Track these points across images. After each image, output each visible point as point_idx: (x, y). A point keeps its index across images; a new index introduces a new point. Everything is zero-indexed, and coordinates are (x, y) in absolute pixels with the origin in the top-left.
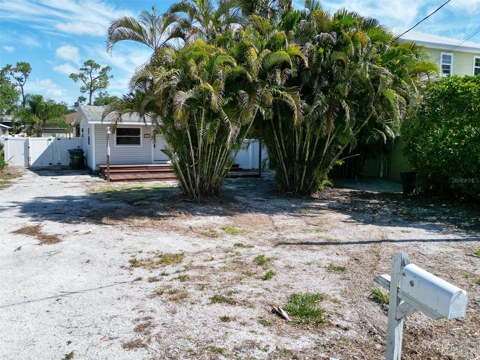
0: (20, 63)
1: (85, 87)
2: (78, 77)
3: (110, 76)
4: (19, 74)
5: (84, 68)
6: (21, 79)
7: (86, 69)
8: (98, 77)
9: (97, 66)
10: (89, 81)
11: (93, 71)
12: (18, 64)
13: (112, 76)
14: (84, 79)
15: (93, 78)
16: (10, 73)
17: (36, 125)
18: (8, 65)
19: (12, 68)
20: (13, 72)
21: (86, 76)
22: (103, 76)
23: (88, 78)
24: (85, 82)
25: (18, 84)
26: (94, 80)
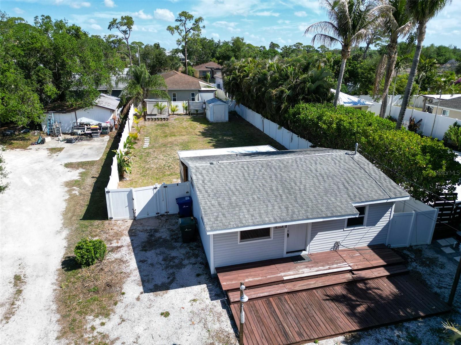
0: (124, 17)
1: (181, 40)
2: (174, 30)
3: (202, 26)
4: (124, 28)
5: (179, 19)
6: (126, 32)
7: (181, 20)
8: (191, 28)
9: (190, 17)
10: (184, 33)
11: (188, 22)
12: (122, 18)
13: (204, 27)
14: (179, 31)
15: (187, 29)
16: (116, 26)
17: (141, 96)
18: (114, 19)
19: (117, 22)
20: (119, 26)
21: (181, 28)
22: (196, 27)
23: (183, 30)
24: (180, 34)
25: (123, 39)
26: (188, 31)
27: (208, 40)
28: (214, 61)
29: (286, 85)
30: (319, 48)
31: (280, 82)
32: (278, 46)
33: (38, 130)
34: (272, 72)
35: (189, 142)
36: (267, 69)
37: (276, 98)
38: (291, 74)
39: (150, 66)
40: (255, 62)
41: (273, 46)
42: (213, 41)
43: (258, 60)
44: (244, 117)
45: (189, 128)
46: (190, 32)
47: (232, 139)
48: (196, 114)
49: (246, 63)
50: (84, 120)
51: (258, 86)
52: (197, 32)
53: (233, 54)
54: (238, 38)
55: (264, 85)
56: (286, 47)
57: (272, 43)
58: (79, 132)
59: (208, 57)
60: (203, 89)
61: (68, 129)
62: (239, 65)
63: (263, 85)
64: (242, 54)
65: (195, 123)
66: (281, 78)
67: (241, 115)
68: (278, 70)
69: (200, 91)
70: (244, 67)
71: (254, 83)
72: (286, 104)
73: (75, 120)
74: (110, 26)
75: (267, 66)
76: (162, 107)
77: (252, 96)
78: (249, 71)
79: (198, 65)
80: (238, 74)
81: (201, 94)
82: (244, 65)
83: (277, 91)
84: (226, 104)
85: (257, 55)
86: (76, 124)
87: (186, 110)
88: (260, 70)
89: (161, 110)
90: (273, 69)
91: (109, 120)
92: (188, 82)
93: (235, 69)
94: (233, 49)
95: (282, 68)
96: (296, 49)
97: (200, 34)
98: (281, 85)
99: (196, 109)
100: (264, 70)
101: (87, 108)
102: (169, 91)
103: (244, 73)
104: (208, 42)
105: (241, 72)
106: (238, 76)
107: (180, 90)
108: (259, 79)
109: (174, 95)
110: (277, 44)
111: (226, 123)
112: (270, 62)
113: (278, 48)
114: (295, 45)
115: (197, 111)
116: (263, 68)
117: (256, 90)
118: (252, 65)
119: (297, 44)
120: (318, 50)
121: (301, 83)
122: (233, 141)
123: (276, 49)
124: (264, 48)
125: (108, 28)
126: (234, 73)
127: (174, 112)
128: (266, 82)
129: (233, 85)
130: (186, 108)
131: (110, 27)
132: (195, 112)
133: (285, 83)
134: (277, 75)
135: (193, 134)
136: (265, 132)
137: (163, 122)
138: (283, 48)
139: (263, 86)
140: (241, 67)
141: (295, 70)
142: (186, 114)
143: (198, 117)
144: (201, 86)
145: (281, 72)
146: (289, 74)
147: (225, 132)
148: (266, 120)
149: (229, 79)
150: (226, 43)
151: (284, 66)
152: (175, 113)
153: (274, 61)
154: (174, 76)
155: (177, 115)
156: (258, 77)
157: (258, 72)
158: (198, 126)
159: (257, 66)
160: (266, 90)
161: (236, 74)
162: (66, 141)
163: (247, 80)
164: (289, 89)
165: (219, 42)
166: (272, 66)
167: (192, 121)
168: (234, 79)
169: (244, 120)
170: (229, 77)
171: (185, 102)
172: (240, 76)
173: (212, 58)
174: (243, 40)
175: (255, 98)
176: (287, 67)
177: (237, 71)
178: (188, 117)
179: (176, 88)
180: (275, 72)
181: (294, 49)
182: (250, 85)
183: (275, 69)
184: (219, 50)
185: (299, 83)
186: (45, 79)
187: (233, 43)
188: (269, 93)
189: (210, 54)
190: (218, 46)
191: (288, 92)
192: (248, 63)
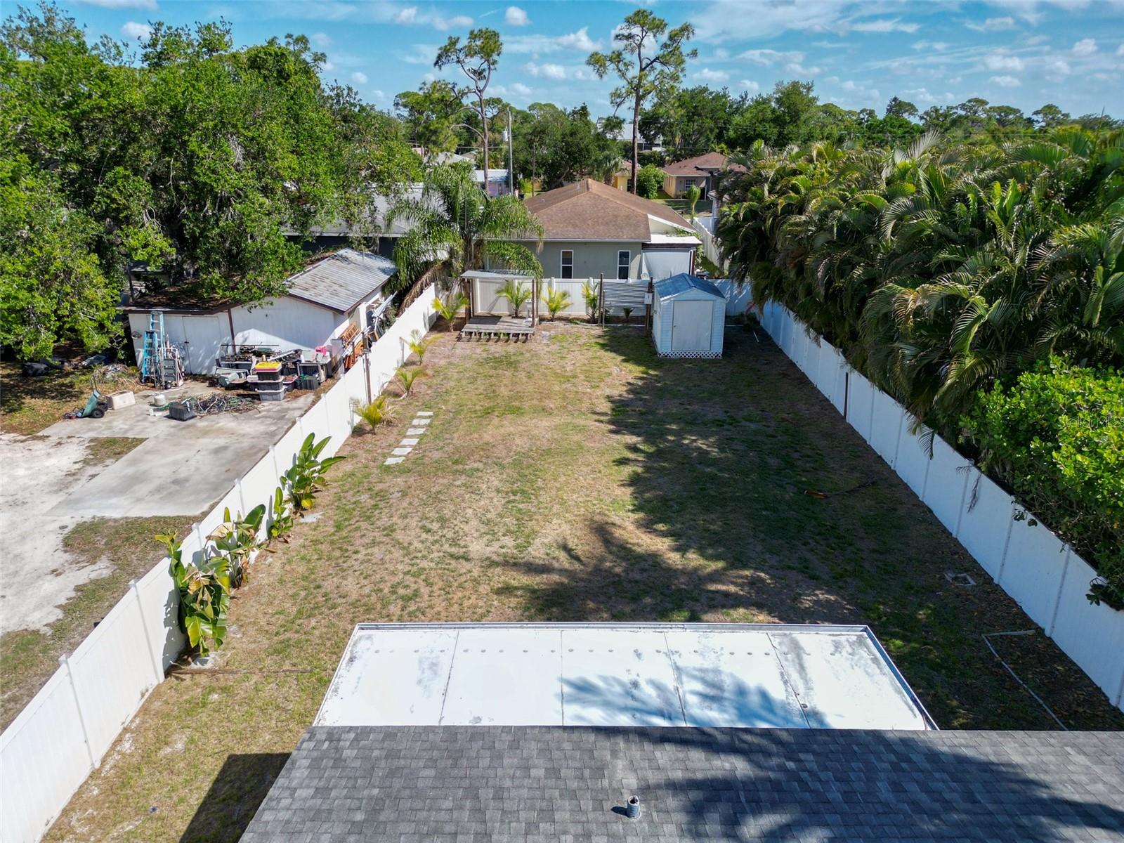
0: (475, 31)
1: (624, 91)
2: (608, 63)
3: (689, 51)
4: (476, 62)
5: (626, 34)
6: (480, 73)
7: (630, 37)
8: (657, 58)
9: (658, 26)
10: (634, 72)
11: (648, 39)
12: (473, 37)
13: (694, 53)
14: (622, 66)
15: (645, 62)
16: (456, 59)
18: (451, 38)
19: (459, 46)
20: (462, 56)
21: (627, 57)
22: (671, 55)
23: (631, 64)
24: (623, 76)
25: (470, 91)
26: (648, 65)
27: (711, 93)
28: (722, 152)
29: (974, 273)
30: (1037, 113)
31: (944, 255)
32: (911, 108)
33: (121, 361)
34: (904, 201)
35: (548, 452)
36: (883, 186)
37: (918, 326)
38: (1005, 218)
39: (544, 165)
40: (835, 157)
41: (897, 107)
42: (725, 96)
43: (852, 150)
44: (780, 343)
45: (582, 377)
46: (653, 69)
47: (715, 452)
48: (624, 321)
49: (802, 162)
50: (255, 338)
51: (839, 256)
52: (672, 69)
53: (775, 130)
54: (795, 85)
55: (865, 254)
56: (937, 111)
57: (895, 99)
58: (232, 376)
59: (709, 140)
60: (656, 239)
61: (207, 363)
62: (778, 166)
63: (859, 253)
64: (804, 130)
65: (609, 356)
66: (949, 232)
67: (770, 332)
68: (932, 194)
69: (647, 247)
70: (795, 173)
71: (821, 240)
72: (969, 362)
73: (229, 338)
74: (439, 57)
75: (886, 173)
76: (521, 296)
77: (809, 292)
78: (809, 189)
79: (678, 161)
80: (768, 198)
81: (648, 254)
82: (793, 166)
83: (925, 294)
84: (719, 300)
85: (849, 134)
86: (230, 348)
87: (594, 307)
88: (852, 192)
89: (518, 306)
90: (910, 188)
91: (328, 343)
92: (616, 216)
93: (759, 179)
94: (778, 117)
95: (958, 185)
96: (966, 117)
97: (681, 75)
98: (949, 266)
99: (626, 305)
100: (870, 193)
101: (255, 303)
102: (546, 243)
103: (790, 198)
104: (713, 99)
105: (782, 193)
106: (768, 208)
107: (585, 243)
108: (843, 226)
109: (567, 259)
110: (909, 104)
111: (712, 362)
112: (900, 159)
113: (911, 114)
114: (964, 105)
115: (627, 311)
116: (866, 184)
117: (829, 269)
118: (823, 168)
119: (970, 101)
120: (1035, 118)
121: (1057, 267)
122: (714, 462)
123: (906, 116)
124: (871, 113)
125: (436, 63)
126: (754, 194)
127: (554, 311)
128: (871, 241)
129: (746, 238)
130: (592, 303)
131: (438, 62)
132: (622, 314)
133: (971, 261)
134: (930, 219)
135: (584, 406)
136: (849, 420)
137: (512, 347)
138: (926, 113)
139: (856, 259)
140: (783, 173)
141: (1023, 198)
142: (593, 320)
143: (625, 332)
144: (652, 228)
145: (951, 204)
146: (994, 216)
147: (696, 407)
148: (857, 379)
149: (737, 214)
150: (762, 102)
151: (970, 179)
152: (559, 314)
153: (917, 154)
154: (574, 199)
155: (568, 320)
156: (840, 219)
157: (844, 199)
158: (615, 370)
159: (842, 172)
160: (872, 282)
161: (760, 199)
162: (167, 413)
163: (797, 224)
164: (990, 294)
165: (744, 99)
166: (903, 174)
167: (603, 346)
168: (752, 214)
169: (781, 351)
170: (735, 208)
171: (591, 279)
172: (775, 205)
173: (719, 143)
174: (809, 89)
175: (820, 299)
176: (986, 185)
177: (766, 188)
178: (596, 330)
179: (573, 235)
180: (918, 205)
181: (960, 117)
182: (804, 246)
183: (919, 191)
184: (737, 119)
185: (1047, 263)
186: (127, 208)
187: (778, 100)
188: (888, 298)
189: (712, 130)
190: (738, 109)
191: (983, 309)
192: (811, 161)
